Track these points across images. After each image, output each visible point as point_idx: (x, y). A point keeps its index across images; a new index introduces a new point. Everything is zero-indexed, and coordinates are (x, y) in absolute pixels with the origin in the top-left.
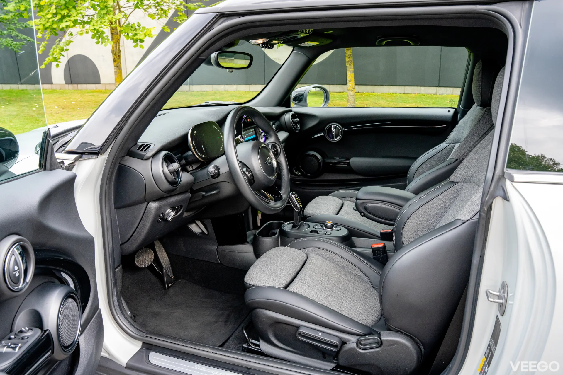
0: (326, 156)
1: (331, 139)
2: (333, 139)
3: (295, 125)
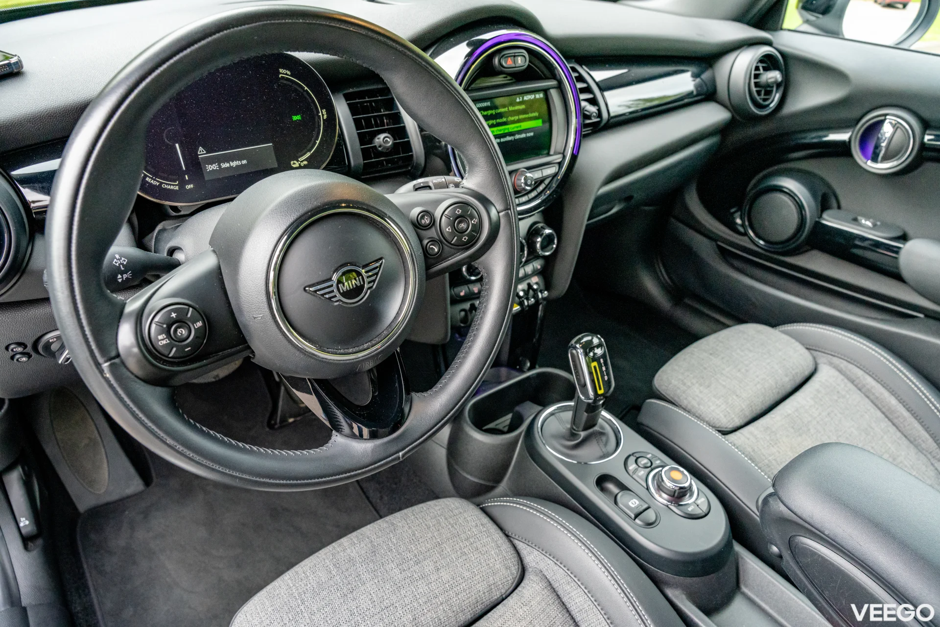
0: (835, 204)
1: (865, 160)
3: (763, 92)
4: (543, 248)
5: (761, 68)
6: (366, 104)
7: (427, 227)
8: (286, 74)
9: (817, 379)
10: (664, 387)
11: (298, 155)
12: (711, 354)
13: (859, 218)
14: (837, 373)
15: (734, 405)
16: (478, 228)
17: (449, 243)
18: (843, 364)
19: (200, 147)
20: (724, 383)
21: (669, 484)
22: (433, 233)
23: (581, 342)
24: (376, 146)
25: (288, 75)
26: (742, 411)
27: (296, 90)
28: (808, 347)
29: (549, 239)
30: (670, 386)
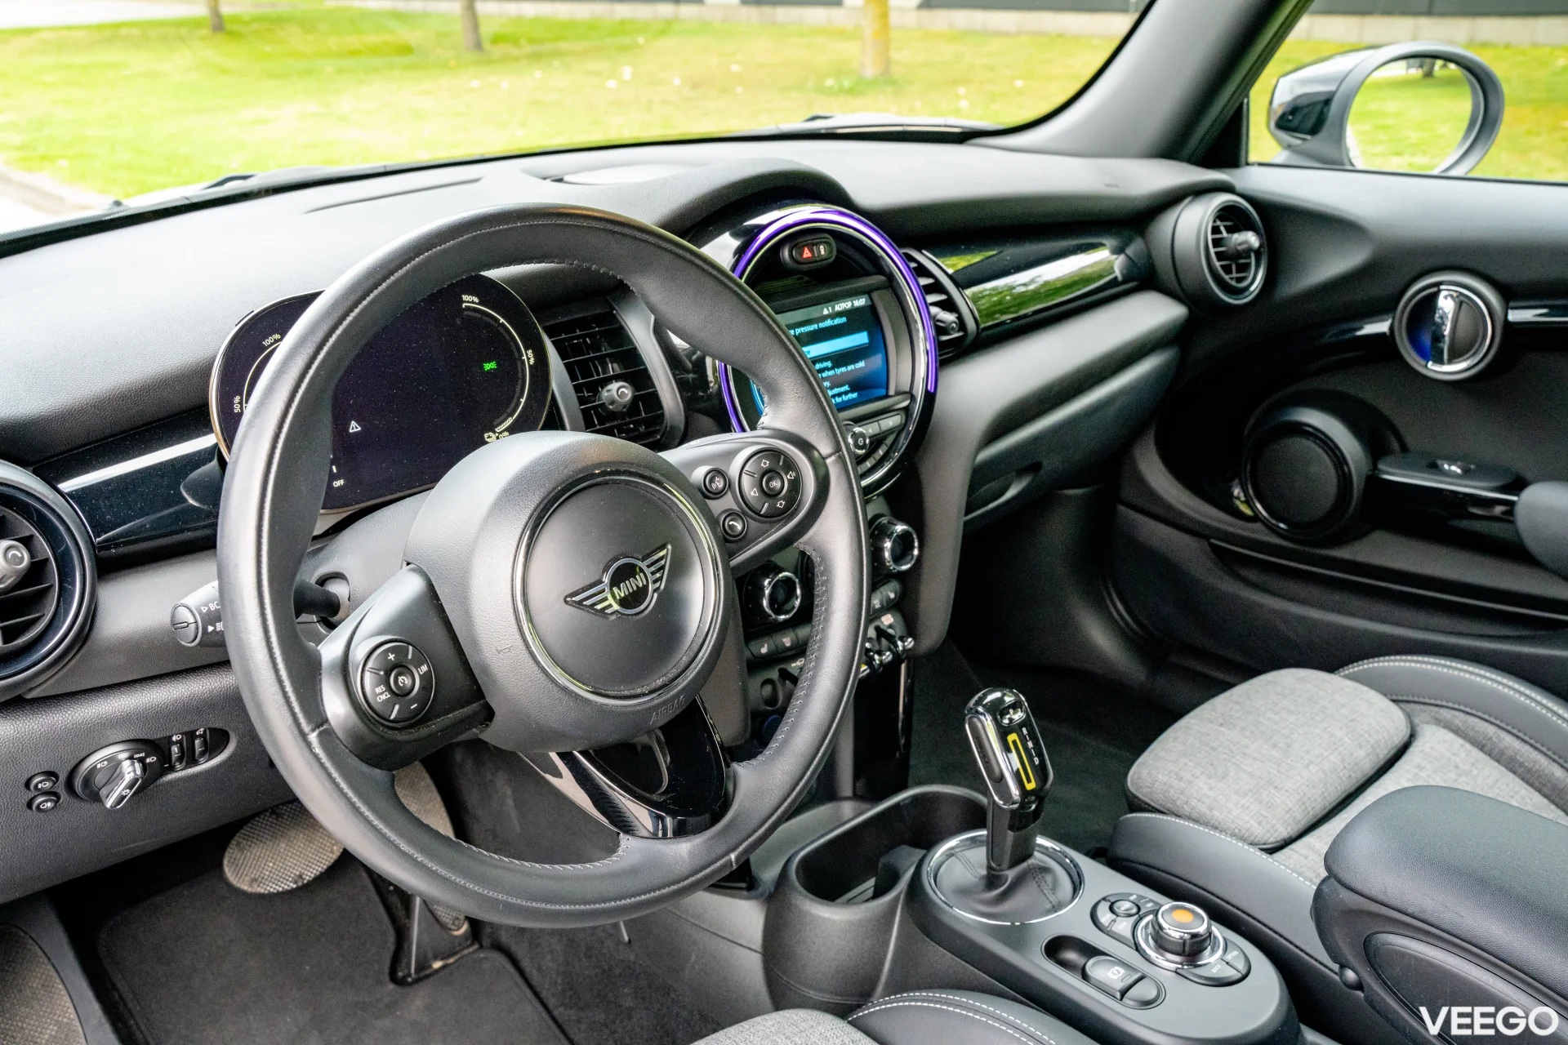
0: (1395, 445)
1: (1423, 362)
2: (1440, 361)
3: (1234, 267)
4: (898, 558)
5: (1222, 229)
6: (576, 341)
7: (718, 494)
8: (473, 302)
9: (1416, 749)
10: (1145, 790)
11: (495, 423)
12: (1221, 725)
13: (1439, 462)
14: (1450, 736)
15: (1272, 804)
16: (796, 485)
17: (756, 513)
18: (1459, 719)
19: (353, 422)
20: (1250, 769)
21: (1174, 934)
22: (728, 502)
23: (984, 703)
24: (604, 403)
25: (475, 303)
26: (1287, 812)
27: (488, 325)
28: (1394, 698)
29: (905, 539)
30: (1155, 786)
